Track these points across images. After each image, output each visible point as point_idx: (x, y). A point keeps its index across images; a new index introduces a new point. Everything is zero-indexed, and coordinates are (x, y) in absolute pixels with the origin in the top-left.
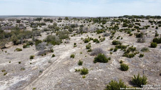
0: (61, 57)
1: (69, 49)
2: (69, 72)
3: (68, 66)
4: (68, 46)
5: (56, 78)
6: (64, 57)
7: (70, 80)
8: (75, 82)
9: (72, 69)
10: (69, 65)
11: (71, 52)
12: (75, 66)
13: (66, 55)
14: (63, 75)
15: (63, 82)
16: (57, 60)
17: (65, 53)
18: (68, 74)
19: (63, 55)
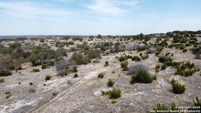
0: (85, 78)
1: (98, 69)
2: (93, 95)
3: (92, 87)
4: (97, 65)
5: (73, 102)
6: (90, 78)
7: (92, 106)
8: (99, 109)
9: (97, 92)
10: (94, 86)
11: (100, 72)
12: (103, 87)
13: (92, 75)
14: (83, 99)
15: (81, 109)
16: (80, 81)
17: (91, 73)
18: (91, 98)
19: (89, 75)
